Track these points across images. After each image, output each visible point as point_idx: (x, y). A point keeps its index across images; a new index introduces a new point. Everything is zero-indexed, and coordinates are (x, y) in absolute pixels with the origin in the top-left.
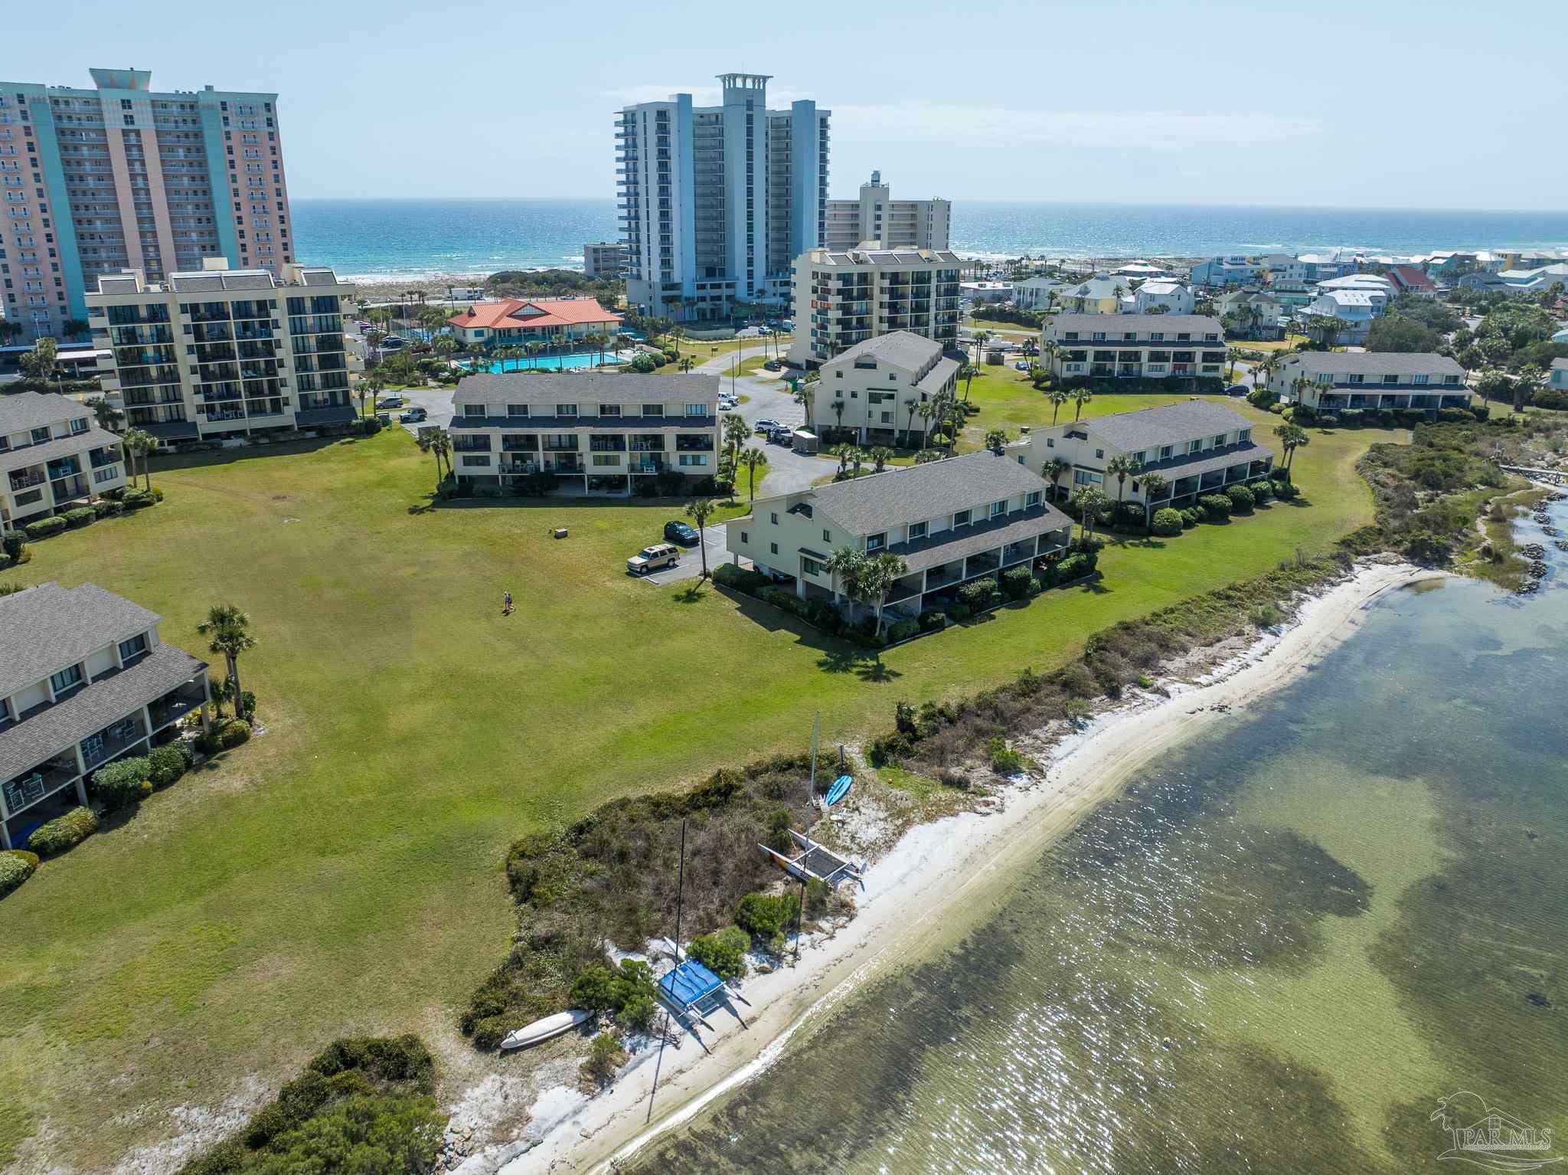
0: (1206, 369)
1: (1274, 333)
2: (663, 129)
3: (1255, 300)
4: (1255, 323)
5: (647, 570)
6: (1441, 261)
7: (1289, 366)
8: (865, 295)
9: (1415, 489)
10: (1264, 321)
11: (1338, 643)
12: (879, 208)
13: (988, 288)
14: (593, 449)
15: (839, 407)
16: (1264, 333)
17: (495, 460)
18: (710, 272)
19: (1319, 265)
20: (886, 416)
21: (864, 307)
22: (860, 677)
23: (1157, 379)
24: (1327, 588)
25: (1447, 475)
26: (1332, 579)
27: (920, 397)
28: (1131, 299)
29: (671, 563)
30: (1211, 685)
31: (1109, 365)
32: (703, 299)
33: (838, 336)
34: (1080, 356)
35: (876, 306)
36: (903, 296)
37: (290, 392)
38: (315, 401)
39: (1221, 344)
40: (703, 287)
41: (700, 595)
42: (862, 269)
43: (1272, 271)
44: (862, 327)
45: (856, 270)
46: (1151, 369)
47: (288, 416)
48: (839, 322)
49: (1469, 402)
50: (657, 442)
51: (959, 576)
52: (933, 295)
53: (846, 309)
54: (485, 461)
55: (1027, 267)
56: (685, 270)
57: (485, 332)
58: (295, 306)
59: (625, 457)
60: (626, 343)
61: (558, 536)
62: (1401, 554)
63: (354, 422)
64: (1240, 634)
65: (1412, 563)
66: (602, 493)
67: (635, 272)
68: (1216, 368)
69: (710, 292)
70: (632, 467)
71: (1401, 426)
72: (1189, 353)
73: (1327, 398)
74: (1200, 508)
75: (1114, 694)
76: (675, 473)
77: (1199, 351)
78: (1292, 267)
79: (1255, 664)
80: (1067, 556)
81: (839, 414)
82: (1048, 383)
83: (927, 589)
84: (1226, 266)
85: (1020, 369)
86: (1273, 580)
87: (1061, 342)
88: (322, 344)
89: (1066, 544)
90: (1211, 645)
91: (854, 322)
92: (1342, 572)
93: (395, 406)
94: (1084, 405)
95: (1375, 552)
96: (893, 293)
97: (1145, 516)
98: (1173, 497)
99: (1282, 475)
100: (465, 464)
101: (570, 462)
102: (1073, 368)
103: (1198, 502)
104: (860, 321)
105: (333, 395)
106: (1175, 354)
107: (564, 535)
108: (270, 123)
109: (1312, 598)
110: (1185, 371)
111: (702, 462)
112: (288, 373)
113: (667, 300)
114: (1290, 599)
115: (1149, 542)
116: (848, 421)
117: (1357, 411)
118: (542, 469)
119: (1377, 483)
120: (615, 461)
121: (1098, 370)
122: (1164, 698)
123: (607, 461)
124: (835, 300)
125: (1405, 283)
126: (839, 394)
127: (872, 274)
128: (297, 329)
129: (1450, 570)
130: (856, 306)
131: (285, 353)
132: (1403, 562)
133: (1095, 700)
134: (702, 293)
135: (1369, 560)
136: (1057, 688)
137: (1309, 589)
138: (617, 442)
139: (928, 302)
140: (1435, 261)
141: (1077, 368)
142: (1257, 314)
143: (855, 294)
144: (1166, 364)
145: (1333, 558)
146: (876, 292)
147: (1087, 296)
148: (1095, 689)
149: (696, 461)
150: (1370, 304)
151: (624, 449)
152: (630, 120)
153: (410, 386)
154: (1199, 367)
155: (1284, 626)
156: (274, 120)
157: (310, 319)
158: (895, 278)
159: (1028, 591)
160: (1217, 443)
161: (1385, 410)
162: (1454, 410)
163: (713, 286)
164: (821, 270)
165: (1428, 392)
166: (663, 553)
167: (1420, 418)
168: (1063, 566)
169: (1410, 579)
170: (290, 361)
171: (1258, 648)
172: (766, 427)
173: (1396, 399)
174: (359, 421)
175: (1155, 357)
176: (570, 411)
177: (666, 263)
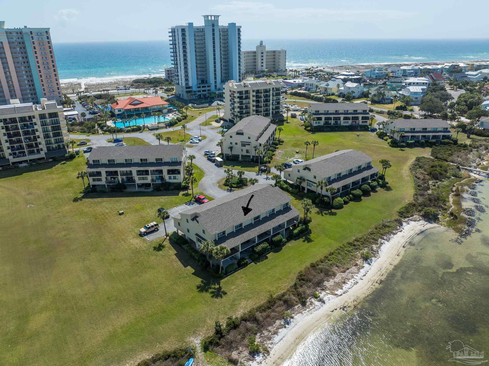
0: (363, 122)
1: (389, 101)
2: (184, 35)
3: (383, 90)
4: (383, 97)
5: (146, 234)
6: (448, 67)
7: (390, 124)
8: (247, 98)
9: (429, 180)
10: (386, 97)
11: (393, 267)
12: (262, 53)
13: (297, 82)
14: (138, 175)
15: (231, 148)
16: (386, 101)
17: (104, 180)
18: (203, 82)
19: (407, 70)
20: (247, 151)
21: (247, 102)
22: (212, 295)
23: (346, 126)
24: (392, 236)
25: (441, 174)
26: (394, 231)
27: (259, 145)
28: (342, 88)
29: (156, 229)
30: (341, 295)
31: (330, 121)
32: (199, 91)
33: (239, 112)
34: (320, 119)
35: (251, 101)
36: (261, 97)
37: (43, 146)
38: (53, 148)
39: (368, 114)
40: (200, 87)
41: (163, 247)
42: (246, 89)
43: (391, 73)
44: (247, 108)
45: (244, 89)
46: (344, 123)
47: (42, 154)
48: (239, 107)
49: (451, 137)
50: (161, 172)
51: (255, 242)
52: (271, 97)
53: (241, 103)
54: (100, 180)
55: (312, 70)
56: (193, 82)
57: (122, 110)
58: (42, 117)
59: (149, 177)
60: (170, 111)
61: (120, 214)
62: (421, 216)
63: (66, 155)
64: (356, 265)
65: (425, 220)
66: (142, 190)
67: (177, 82)
68: (367, 122)
69: (202, 89)
70: (153, 180)
71: (428, 146)
72: (357, 117)
73: (403, 137)
74: (351, 196)
75: (304, 304)
76: (167, 182)
77: (360, 116)
78: (398, 71)
79: (360, 281)
80: (298, 226)
81: (231, 150)
82: (309, 128)
83: (241, 250)
84: (376, 72)
85: (301, 120)
86: (372, 234)
87: (314, 114)
88: (54, 129)
89: (298, 221)
90: (344, 272)
91: (244, 107)
92: (398, 228)
93: (84, 144)
94: (316, 147)
95: (411, 216)
96: (257, 97)
97: (330, 202)
98: (341, 192)
99: (382, 177)
100: (93, 181)
101: (131, 179)
102: (317, 123)
103: (351, 194)
104: (246, 106)
105: (59, 146)
106: (352, 117)
107: (122, 214)
108: (48, 38)
109: (386, 242)
110: (356, 123)
111: (177, 178)
112: (42, 140)
113: (187, 92)
114: (377, 244)
115: (331, 212)
116: (235, 152)
117: (412, 142)
118: (120, 182)
119: (416, 177)
120: (146, 179)
121: (326, 123)
122: (323, 304)
123: (143, 179)
124: (237, 100)
125: (435, 78)
126: (231, 143)
127: (250, 90)
128: (43, 124)
129: (438, 223)
130: (244, 101)
131: (40, 133)
132: (421, 220)
133: (296, 307)
134: (199, 89)
135: (409, 220)
136: (281, 302)
137: (385, 238)
138: (147, 172)
139: (270, 99)
140: (446, 67)
141: (319, 123)
142: (384, 95)
143: (244, 97)
144: (349, 121)
145: (396, 221)
146: (251, 97)
147: (328, 87)
148: (297, 302)
149: (175, 178)
150: (421, 91)
151: (149, 175)
152: (173, 31)
153: (93, 134)
154: (360, 122)
155: (373, 258)
156: (49, 37)
157: (48, 121)
158: (258, 92)
159: (282, 244)
160: (358, 168)
161: (422, 141)
162: (446, 140)
163: (203, 87)
164: (232, 90)
165: (437, 134)
166: (152, 226)
167: (434, 144)
168: (296, 231)
169: (423, 229)
170: (42, 136)
171: (362, 271)
172: (208, 153)
173: (426, 137)
174: (68, 155)
175: (345, 118)
176: (130, 161)
177: (187, 80)
